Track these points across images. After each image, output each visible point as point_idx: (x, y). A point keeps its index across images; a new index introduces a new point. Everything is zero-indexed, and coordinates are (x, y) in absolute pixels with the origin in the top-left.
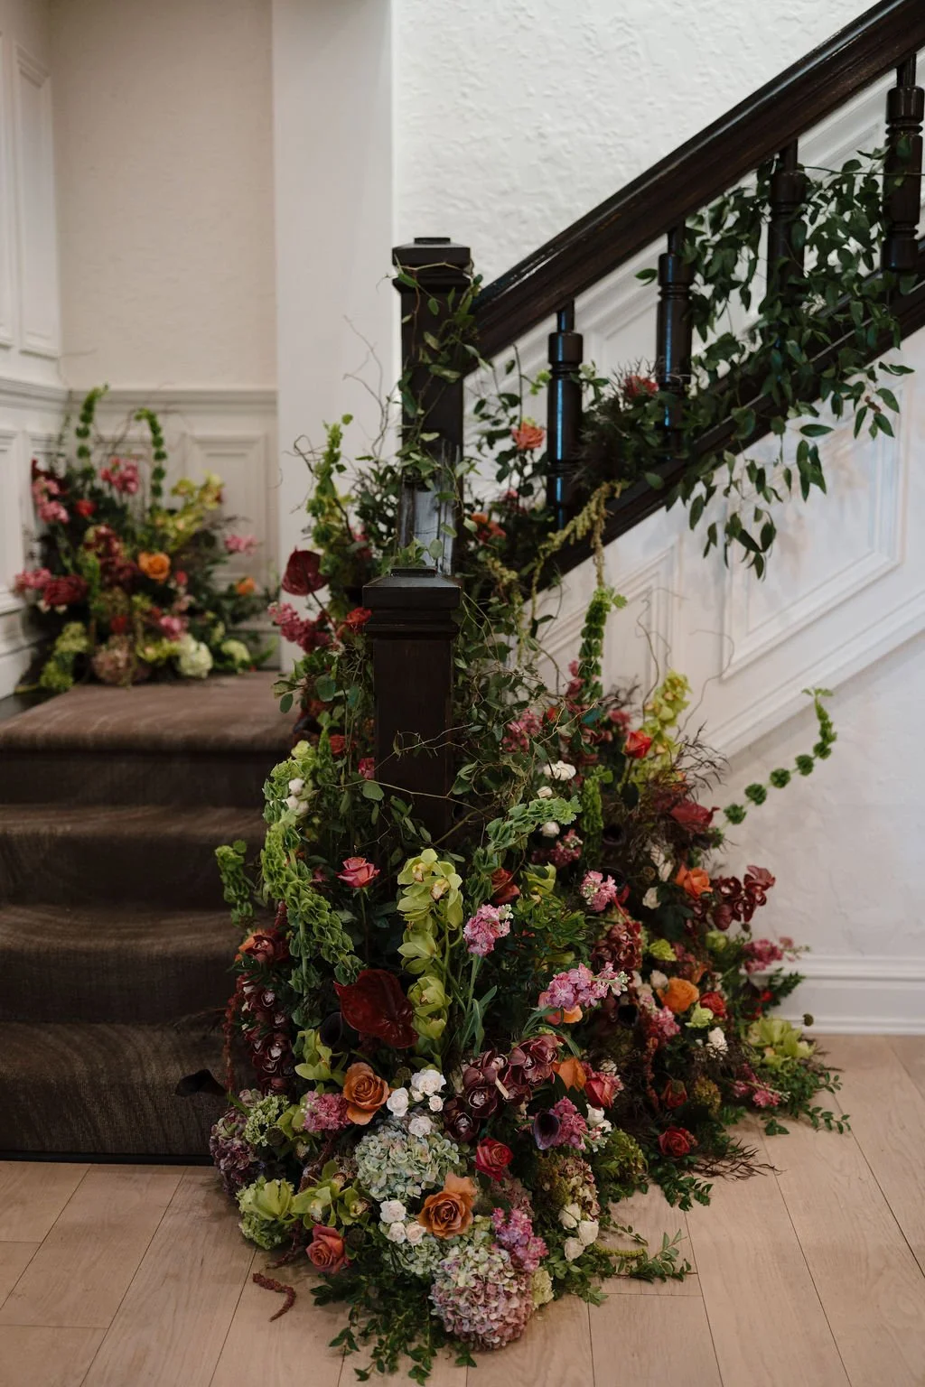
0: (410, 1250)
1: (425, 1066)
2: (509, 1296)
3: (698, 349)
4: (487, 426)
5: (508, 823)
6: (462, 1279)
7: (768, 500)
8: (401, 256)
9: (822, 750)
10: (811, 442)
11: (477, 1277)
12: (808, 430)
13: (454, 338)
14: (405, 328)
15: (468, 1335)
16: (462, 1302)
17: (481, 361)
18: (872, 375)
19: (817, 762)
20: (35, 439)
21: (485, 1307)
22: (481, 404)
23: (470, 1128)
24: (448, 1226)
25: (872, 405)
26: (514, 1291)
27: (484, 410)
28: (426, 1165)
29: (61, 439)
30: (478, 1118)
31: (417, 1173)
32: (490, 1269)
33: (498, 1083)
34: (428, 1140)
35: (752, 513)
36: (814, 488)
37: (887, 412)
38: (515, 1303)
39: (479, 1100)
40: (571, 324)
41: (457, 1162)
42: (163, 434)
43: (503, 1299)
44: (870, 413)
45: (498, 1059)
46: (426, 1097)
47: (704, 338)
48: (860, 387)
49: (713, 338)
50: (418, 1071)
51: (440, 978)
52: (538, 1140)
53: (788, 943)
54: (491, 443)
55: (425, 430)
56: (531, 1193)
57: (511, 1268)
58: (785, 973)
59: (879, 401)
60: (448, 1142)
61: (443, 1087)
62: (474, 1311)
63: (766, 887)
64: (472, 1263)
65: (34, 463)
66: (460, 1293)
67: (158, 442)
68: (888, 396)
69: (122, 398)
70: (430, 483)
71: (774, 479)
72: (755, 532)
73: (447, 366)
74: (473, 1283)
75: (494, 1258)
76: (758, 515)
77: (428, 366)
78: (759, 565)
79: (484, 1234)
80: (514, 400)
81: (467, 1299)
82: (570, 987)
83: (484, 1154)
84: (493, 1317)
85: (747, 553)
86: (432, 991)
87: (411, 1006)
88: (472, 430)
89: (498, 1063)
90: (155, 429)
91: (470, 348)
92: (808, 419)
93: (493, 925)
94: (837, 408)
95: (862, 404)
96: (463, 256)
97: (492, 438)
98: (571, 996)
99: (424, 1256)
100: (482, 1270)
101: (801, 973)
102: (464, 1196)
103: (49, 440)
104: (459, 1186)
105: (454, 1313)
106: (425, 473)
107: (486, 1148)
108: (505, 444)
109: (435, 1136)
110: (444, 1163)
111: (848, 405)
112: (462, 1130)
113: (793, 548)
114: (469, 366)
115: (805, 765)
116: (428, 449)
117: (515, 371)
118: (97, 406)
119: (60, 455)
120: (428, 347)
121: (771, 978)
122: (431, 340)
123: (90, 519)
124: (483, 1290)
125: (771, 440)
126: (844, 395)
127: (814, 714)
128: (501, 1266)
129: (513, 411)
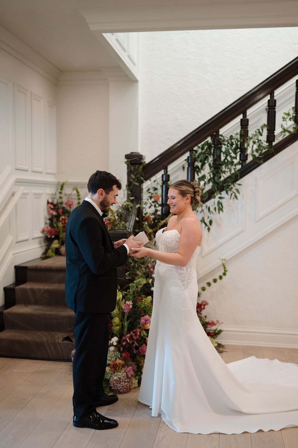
0: (107, 374)
1: (114, 337)
2: (125, 382)
3: (197, 177)
4: (150, 195)
5: (134, 284)
6: (115, 378)
7: (210, 214)
8: (127, 157)
9: (224, 274)
10: (221, 201)
11: (119, 378)
12: (220, 198)
13: (138, 176)
14: (128, 173)
15: (116, 389)
16: (115, 382)
17: (144, 181)
18: (234, 185)
19: (224, 277)
20: (48, 194)
21: (120, 384)
22: (149, 189)
23: (123, 350)
24: (116, 369)
25: (234, 192)
26: (126, 381)
27: (149, 191)
28: (113, 357)
29: (55, 194)
30: (124, 347)
31: (110, 358)
32: (121, 376)
33: (128, 339)
34: (114, 352)
35: (207, 217)
36: (221, 212)
37: (237, 194)
38: (126, 384)
39: (124, 343)
40: (167, 172)
41: (119, 357)
42: (80, 193)
43: (124, 382)
44: (233, 194)
45: (128, 335)
46: (113, 342)
47: (198, 175)
48: (232, 188)
49: (200, 175)
50: (113, 337)
51: (119, 318)
52: (134, 350)
53: (218, 321)
54: (151, 199)
55: (132, 196)
56: (137, 366)
57: (126, 376)
58: (218, 329)
59: (235, 191)
60: (118, 353)
61: (117, 341)
62: (117, 384)
63: (205, 305)
64: (118, 375)
65: (48, 201)
66: (115, 380)
67: (79, 195)
68: (238, 191)
69: (71, 184)
70: (130, 209)
71: (212, 209)
72: (207, 221)
73: (137, 182)
74: (117, 379)
75: (123, 374)
76: (208, 217)
77: (132, 182)
78: (209, 229)
79: (123, 371)
80: (155, 189)
81: (116, 382)
82: (144, 320)
83: (124, 355)
84: (121, 386)
85: (205, 227)
86: (116, 320)
87: (112, 323)
88: (145, 196)
89: (129, 335)
90: (78, 192)
91: (142, 178)
92: (219, 195)
93: (129, 305)
94: (227, 193)
95: (232, 192)
96: (140, 157)
97: (151, 197)
98: (144, 322)
99: (110, 375)
100: (120, 376)
101: (222, 330)
102: (120, 364)
103: (52, 194)
104: (119, 361)
105: (113, 385)
106: (129, 207)
107: (125, 354)
108: (153, 200)
109: (116, 352)
110: (117, 357)
111: (229, 192)
112: (121, 350)
113: (219, 225)
114: (142, 182)
115: (221, 278)
116: (132, 201)
117: (156, 182)
118: (64, 186)
119: (55, 198)
120: (132, 178)
121: (215, 331)
122: (133, 176)
123: (61, 214)
124: (119, 381)
125: (212, 200)
126: (228, 190)
127: (222, 266)
128: (124, 376)
129: (156, 191)
